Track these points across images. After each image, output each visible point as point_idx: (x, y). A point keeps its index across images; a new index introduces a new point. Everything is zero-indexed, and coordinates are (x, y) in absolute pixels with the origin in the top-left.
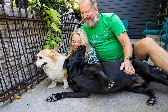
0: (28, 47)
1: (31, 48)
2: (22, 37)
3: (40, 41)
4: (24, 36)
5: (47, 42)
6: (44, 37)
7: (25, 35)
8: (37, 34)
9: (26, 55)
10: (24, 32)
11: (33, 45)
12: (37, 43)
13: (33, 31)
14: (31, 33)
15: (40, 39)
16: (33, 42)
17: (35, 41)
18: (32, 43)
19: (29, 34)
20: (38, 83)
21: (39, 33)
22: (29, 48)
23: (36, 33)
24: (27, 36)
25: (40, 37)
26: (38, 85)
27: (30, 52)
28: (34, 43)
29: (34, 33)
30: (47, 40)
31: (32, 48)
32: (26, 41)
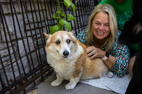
0: (28, 28)
1: (33, 30)
2: (19, 13)
3: (46, 19)
4: (23, 13)
5: (56, 22)
6: (51, 15)
7: (24, 11)
8: (42, 10)
9: (25, 40)
10: (23, 7)
11: (36, 25)
12: (41, 22)
13: (36, 5)
14: (33, 9)
15: (45, 17)
16: (35, 20)
17: (39, 20)
18: (34, 23)
19: (30, 10)
20: (42, 80)
21: (44, 8)
22: (30, 30)
23: (40, 9)
24: (27, 12)
25: (45, 14)
27: (30, 35)
28: (37, 23)
29: (37, 9)
30: (55, 19)
31: (35, 29)
32: (26, 20)
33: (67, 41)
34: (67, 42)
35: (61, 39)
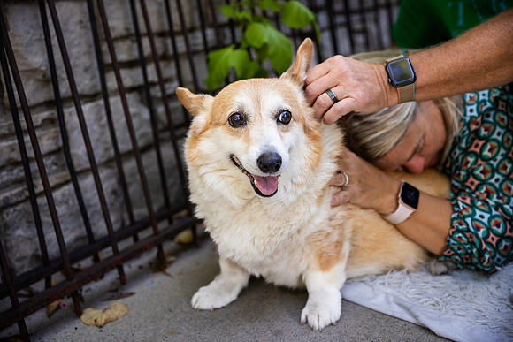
9: (115, 101)
20: (160, 265)
26: (158, 278)
33: (277, 117)
34: (278, 121)
35: (250, 109)
